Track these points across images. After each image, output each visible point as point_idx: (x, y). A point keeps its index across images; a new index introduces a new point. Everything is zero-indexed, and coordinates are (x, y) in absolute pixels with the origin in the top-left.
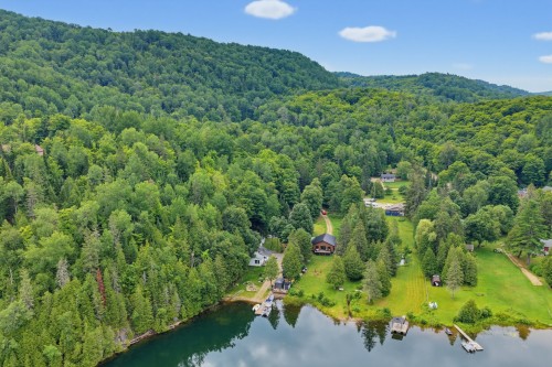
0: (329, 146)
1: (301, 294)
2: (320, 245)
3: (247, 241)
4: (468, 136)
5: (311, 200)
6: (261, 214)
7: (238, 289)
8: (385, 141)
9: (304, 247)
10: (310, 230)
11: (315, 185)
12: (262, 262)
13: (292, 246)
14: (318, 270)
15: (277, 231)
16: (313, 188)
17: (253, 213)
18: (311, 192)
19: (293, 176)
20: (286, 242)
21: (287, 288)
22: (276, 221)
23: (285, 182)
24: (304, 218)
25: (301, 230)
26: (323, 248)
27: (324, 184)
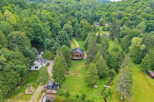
0: (73, 11)
1: (67, 95)
2: (75, 55)
3: (26, 55)
4: (123, 10)
5: (68, 31)
6: (39, 37)
7: (19, 92)
8: (93, 12)
9: (66, 57)
10: (69, 46)
11: (69, 24)
12: (40, 67)
13: (59, 57)
14: (76, 70)
15: (49, 47)
16: (68, 26)
17: (34, 37)
18: (67, 27)
19: (58, 21)
20: (55, 54)
21: (56, 89)
22: (48, 41)
23: (54, 24)
24: (66, 39)
25: (64, 46)
26: (77, 56)
27: (73, 24)
